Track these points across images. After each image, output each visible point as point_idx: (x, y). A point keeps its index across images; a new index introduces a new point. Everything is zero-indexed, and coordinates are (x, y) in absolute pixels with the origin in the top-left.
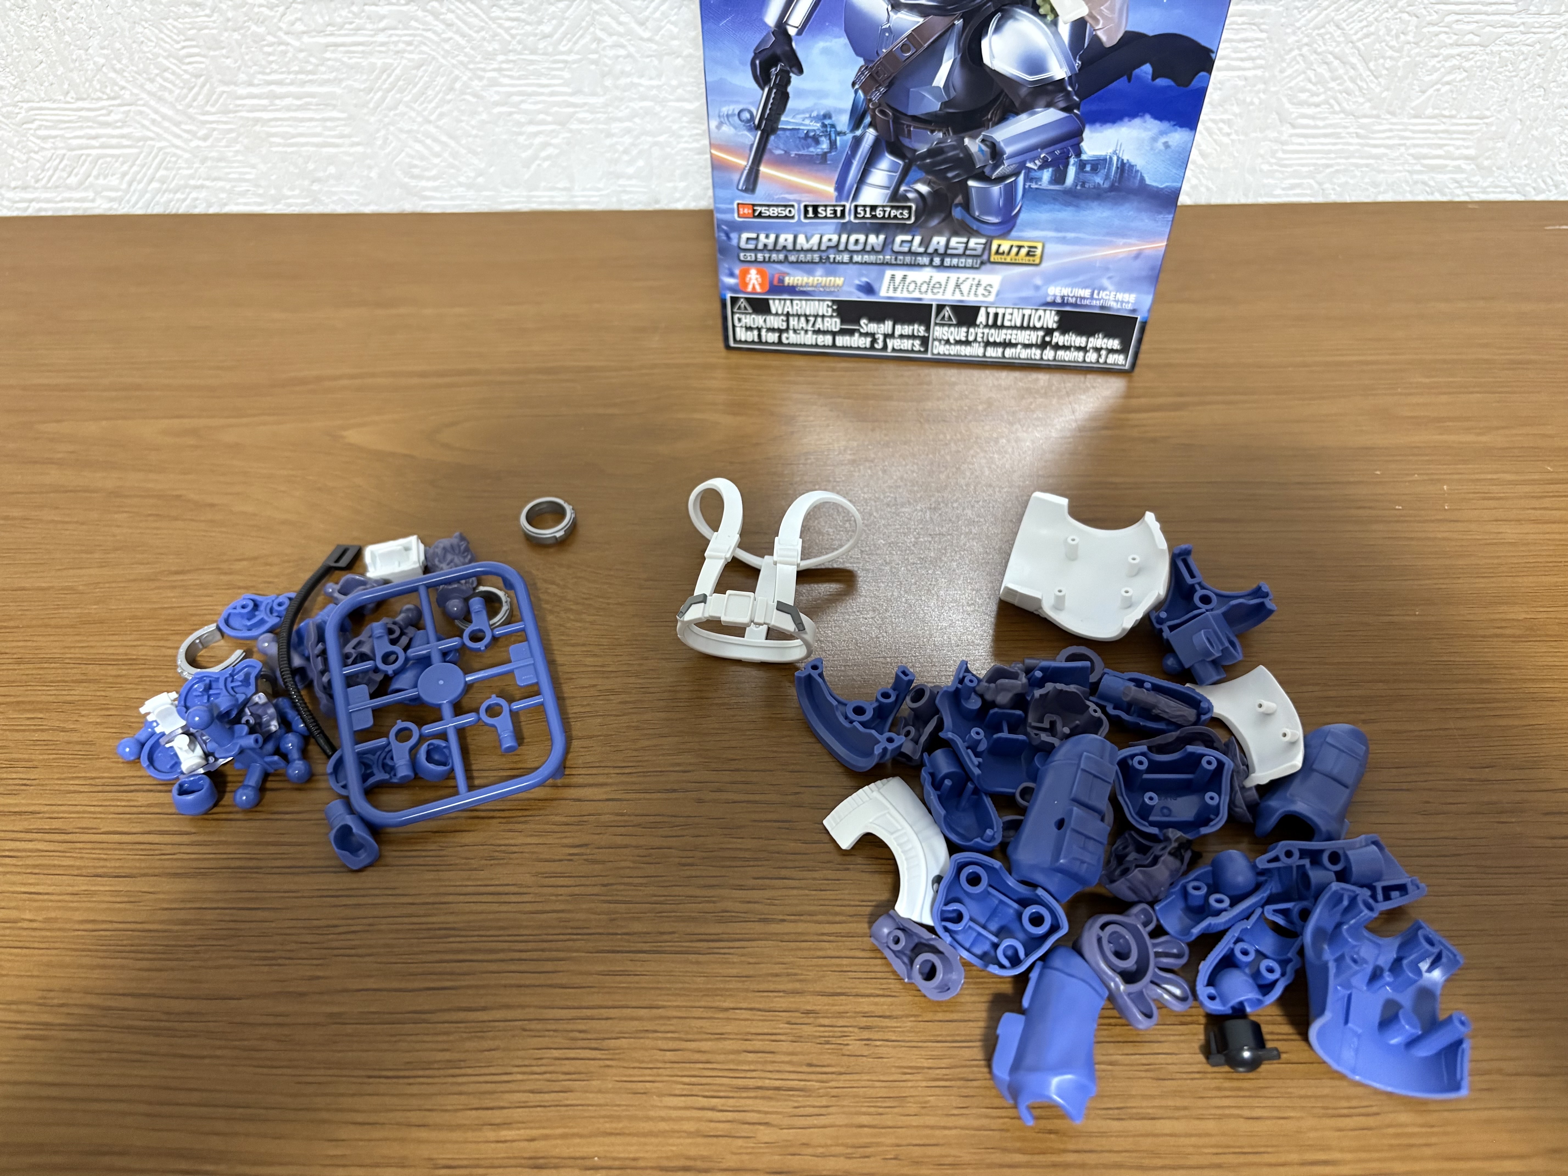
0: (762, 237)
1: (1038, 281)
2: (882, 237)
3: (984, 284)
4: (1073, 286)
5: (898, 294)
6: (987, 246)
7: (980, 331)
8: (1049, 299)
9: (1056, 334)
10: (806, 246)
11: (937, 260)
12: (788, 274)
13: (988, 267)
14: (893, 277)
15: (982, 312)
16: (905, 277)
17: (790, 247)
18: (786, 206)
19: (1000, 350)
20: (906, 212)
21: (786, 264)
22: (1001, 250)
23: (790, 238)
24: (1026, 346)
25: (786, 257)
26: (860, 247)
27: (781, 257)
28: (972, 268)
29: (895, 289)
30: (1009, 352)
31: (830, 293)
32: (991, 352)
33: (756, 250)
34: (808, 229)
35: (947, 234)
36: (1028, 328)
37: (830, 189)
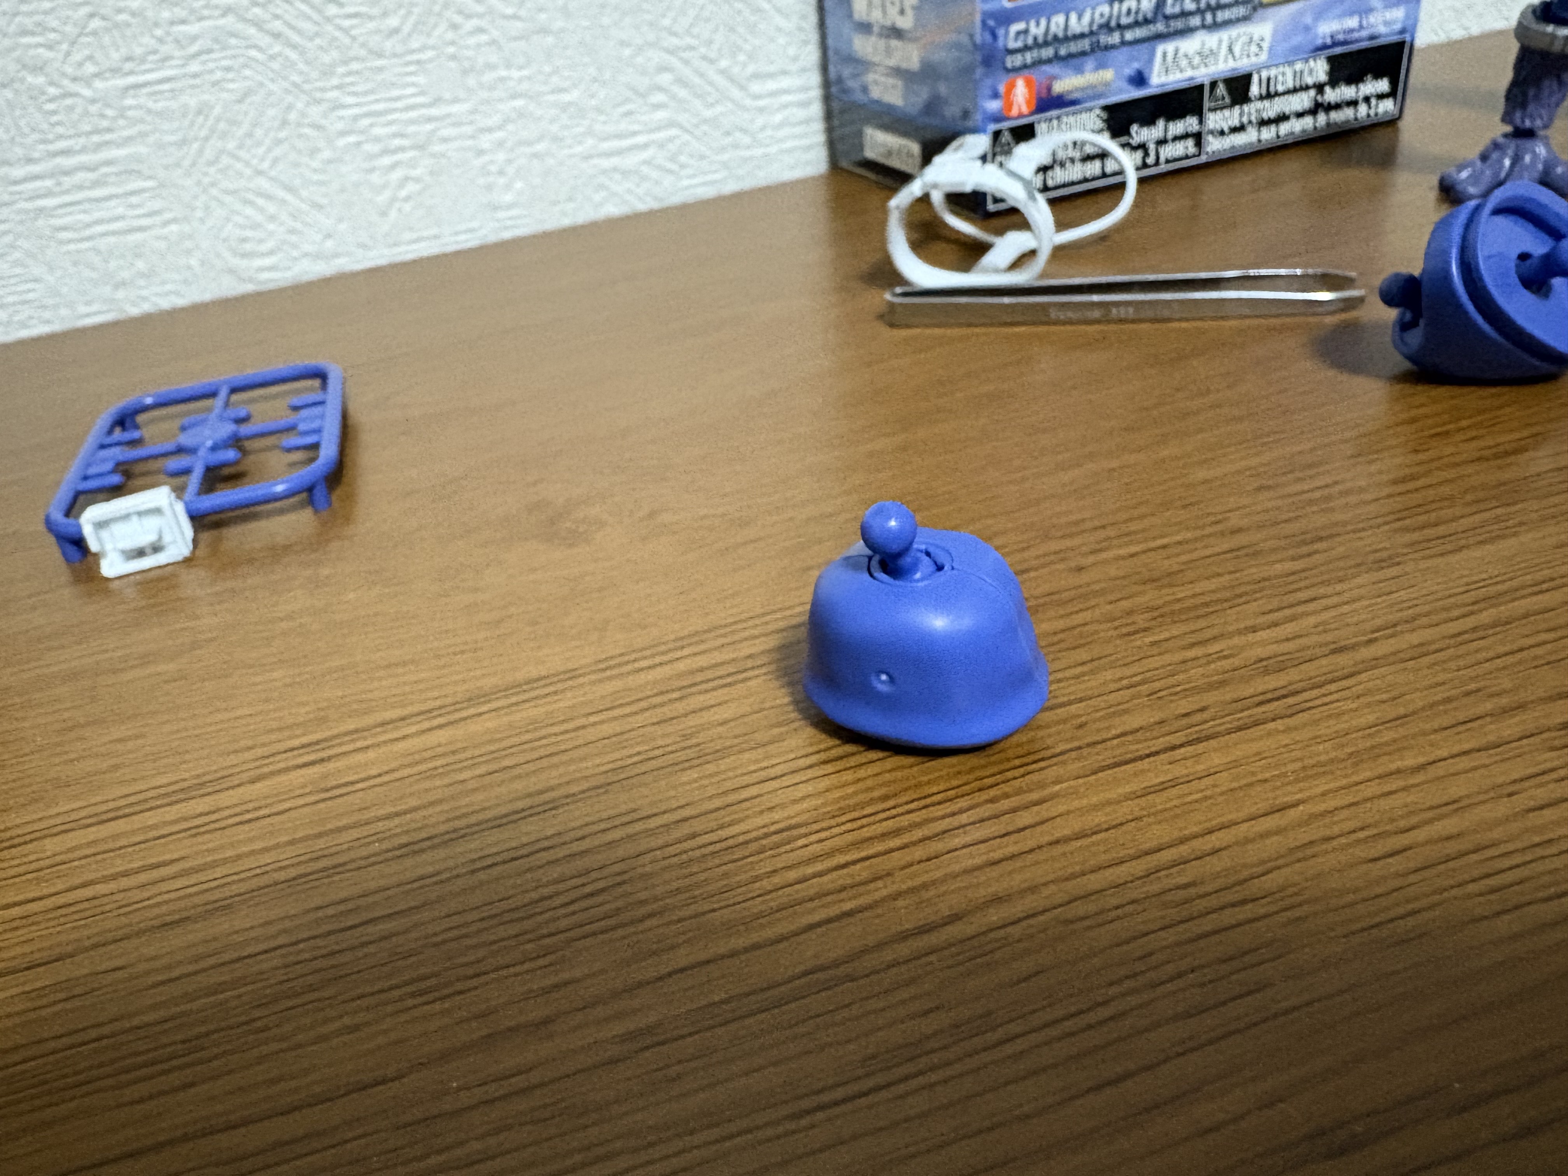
0: (1033, 26)
1: (1308, 20)
4: (1341, 17)
5: (1170, 78)
7: (1253, 107)
8: (1319, 42)
9: (1327, 89)
10: (1078, 30)
12: (1057, 78)
13: (1260, 12)
14: (1165, 53)
15: (1255, 78)
16: (1177, 51)
17: (1061, 34)
19: (1274, 129)
21: (1056, 63)
23: (1062, 19)
24: (1300, 115)
25: (1056, 52)
27: (1051, 52)
28: (1244, 18)
30: (1284, 128)
31: (1101, 95)
32: (1268, 134)
33: (1024, 48)
34: (1078, 4)
36: (1300, 88)
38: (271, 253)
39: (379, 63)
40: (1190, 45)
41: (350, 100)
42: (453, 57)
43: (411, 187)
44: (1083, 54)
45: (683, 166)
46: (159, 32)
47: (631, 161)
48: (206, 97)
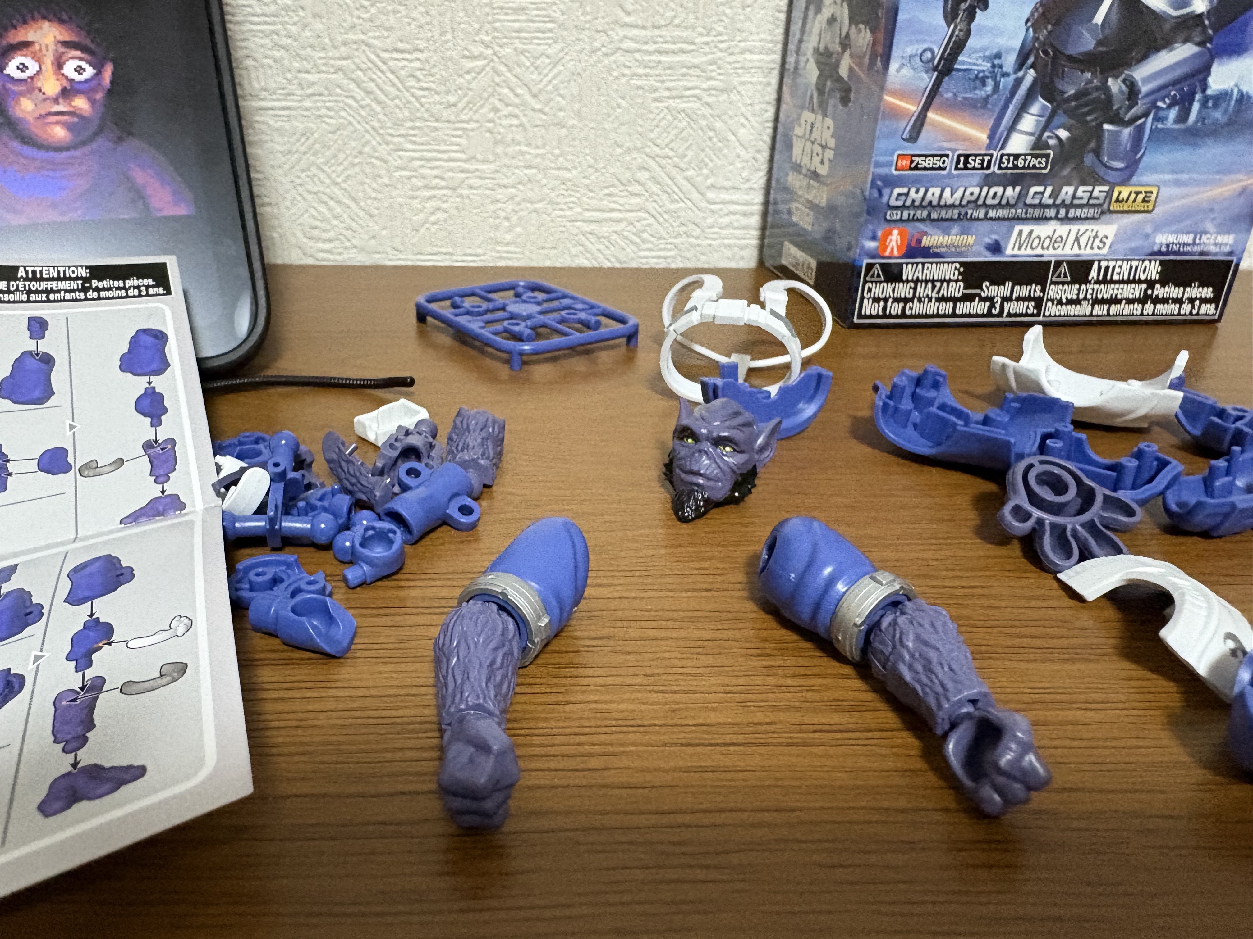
0: (913, 190)
1: (1148, 229)
2: (1018, 189)
3: (1100, 235)
4: (1176, 232)
5: (1022, 252)
6: (1110, 193)
7: (1090, 287)
8: (1156, 248)
9: (1158, 286)
10: (950, 202)
11: (1063, 212)
12: (926, 234)
13: (1106, 217)
14: (1021, 232)
15: (1096, 265)
16: (1031, 232)
17: (935, 203)
18: (941, 156)
19: (1106, 307)
20: (1043, 161)
21: (928, 222)
22: (1121, 198)
23: (937, 191)
24: (1130, 301)
25: (929, 215)
26: (996, 202)
27: (925, 213)
28: (1093, 218)
29: (1020, 248)
30: (1114, 309)
31: (960, 254)
32: (1099, 310)
33: (904, 207)
34: (954, 182)
35: (1075, 182)
36: (1134, 281)
37: (983, 137)
38: (330, 241)
39: (436, 124)
40: (1043, 230)
41: (409, 146)
42: (490, 131)
43: (441, 215)
44: (951, 220)
45: (644, 241)
46: (289, 76)
47: (605, 229)
48: (311, 125)
